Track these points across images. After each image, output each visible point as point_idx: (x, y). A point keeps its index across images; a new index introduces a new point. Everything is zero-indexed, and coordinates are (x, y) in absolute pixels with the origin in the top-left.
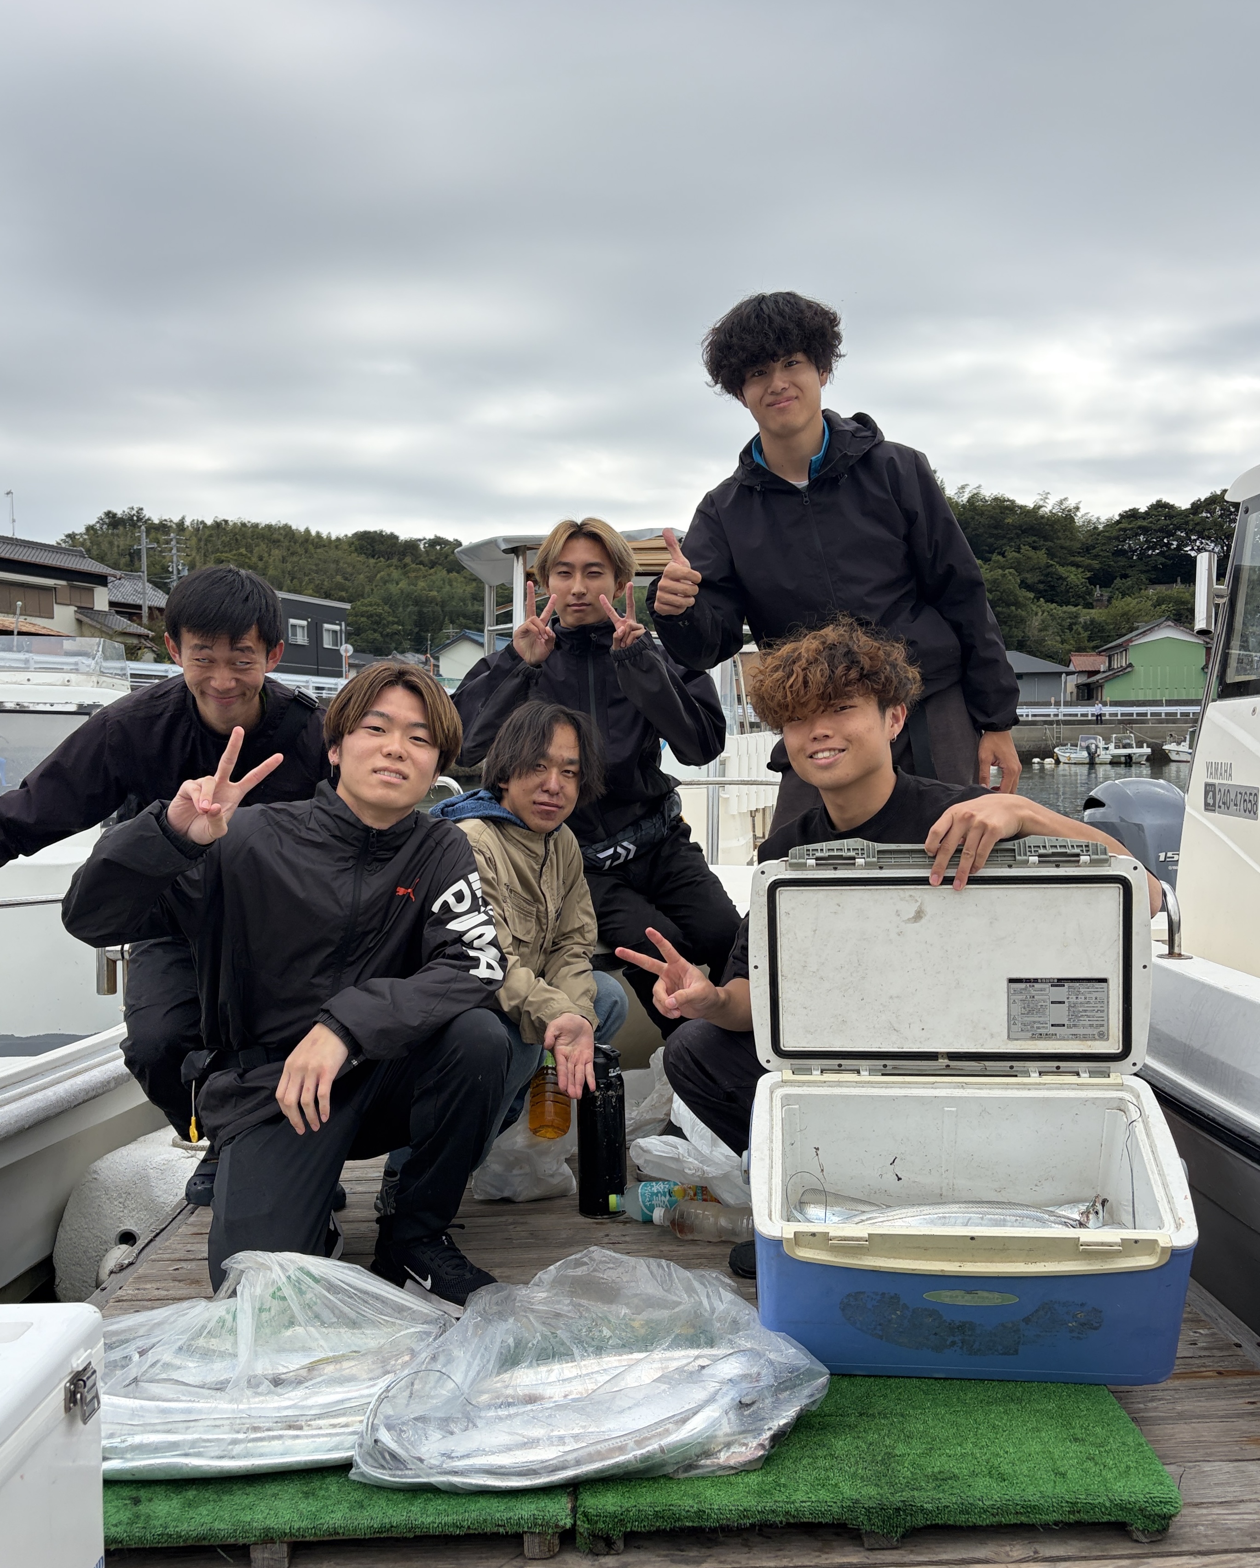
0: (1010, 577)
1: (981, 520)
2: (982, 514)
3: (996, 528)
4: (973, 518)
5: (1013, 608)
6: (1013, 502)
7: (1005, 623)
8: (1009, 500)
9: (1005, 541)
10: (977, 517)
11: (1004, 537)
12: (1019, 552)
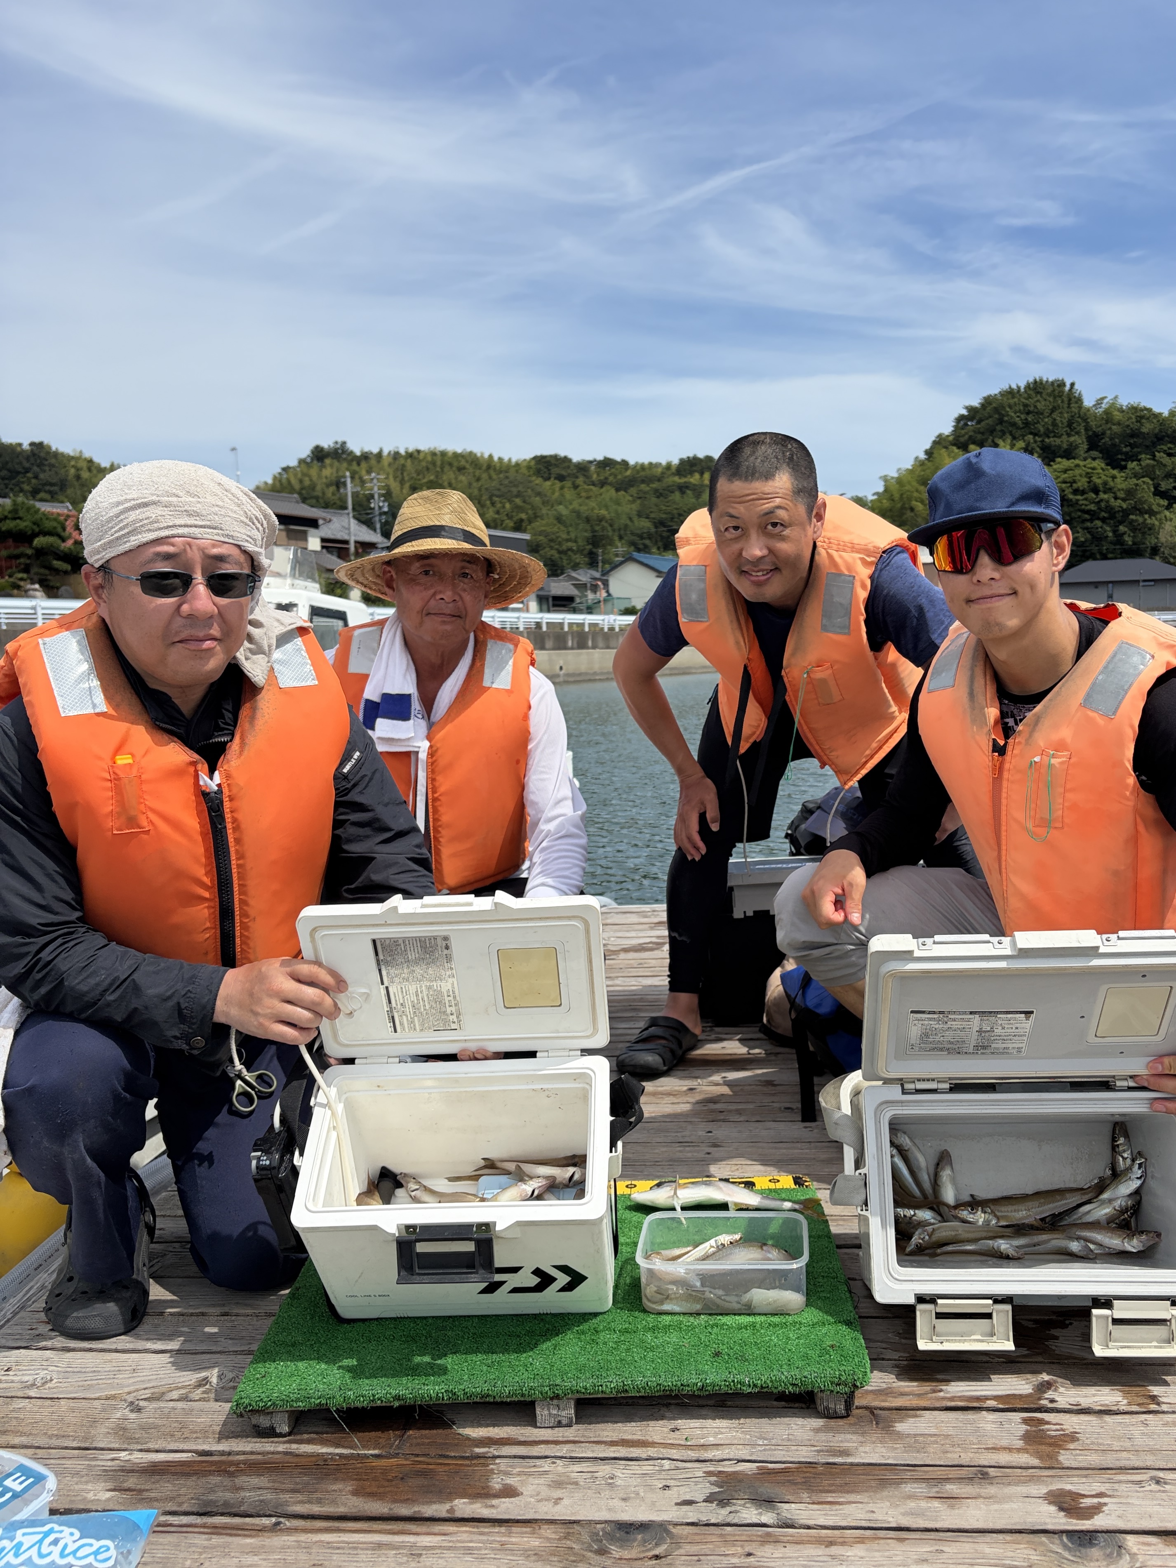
2: (1119, 424)
3: (1131, 436)
5: (1146, 516)
6: (1150, 410)
7: (1138, 530)
8: (1146, 409)
9: (1139, 450)
10: (1112, 426)
11: (1139, 445)
12: (1153, 460)
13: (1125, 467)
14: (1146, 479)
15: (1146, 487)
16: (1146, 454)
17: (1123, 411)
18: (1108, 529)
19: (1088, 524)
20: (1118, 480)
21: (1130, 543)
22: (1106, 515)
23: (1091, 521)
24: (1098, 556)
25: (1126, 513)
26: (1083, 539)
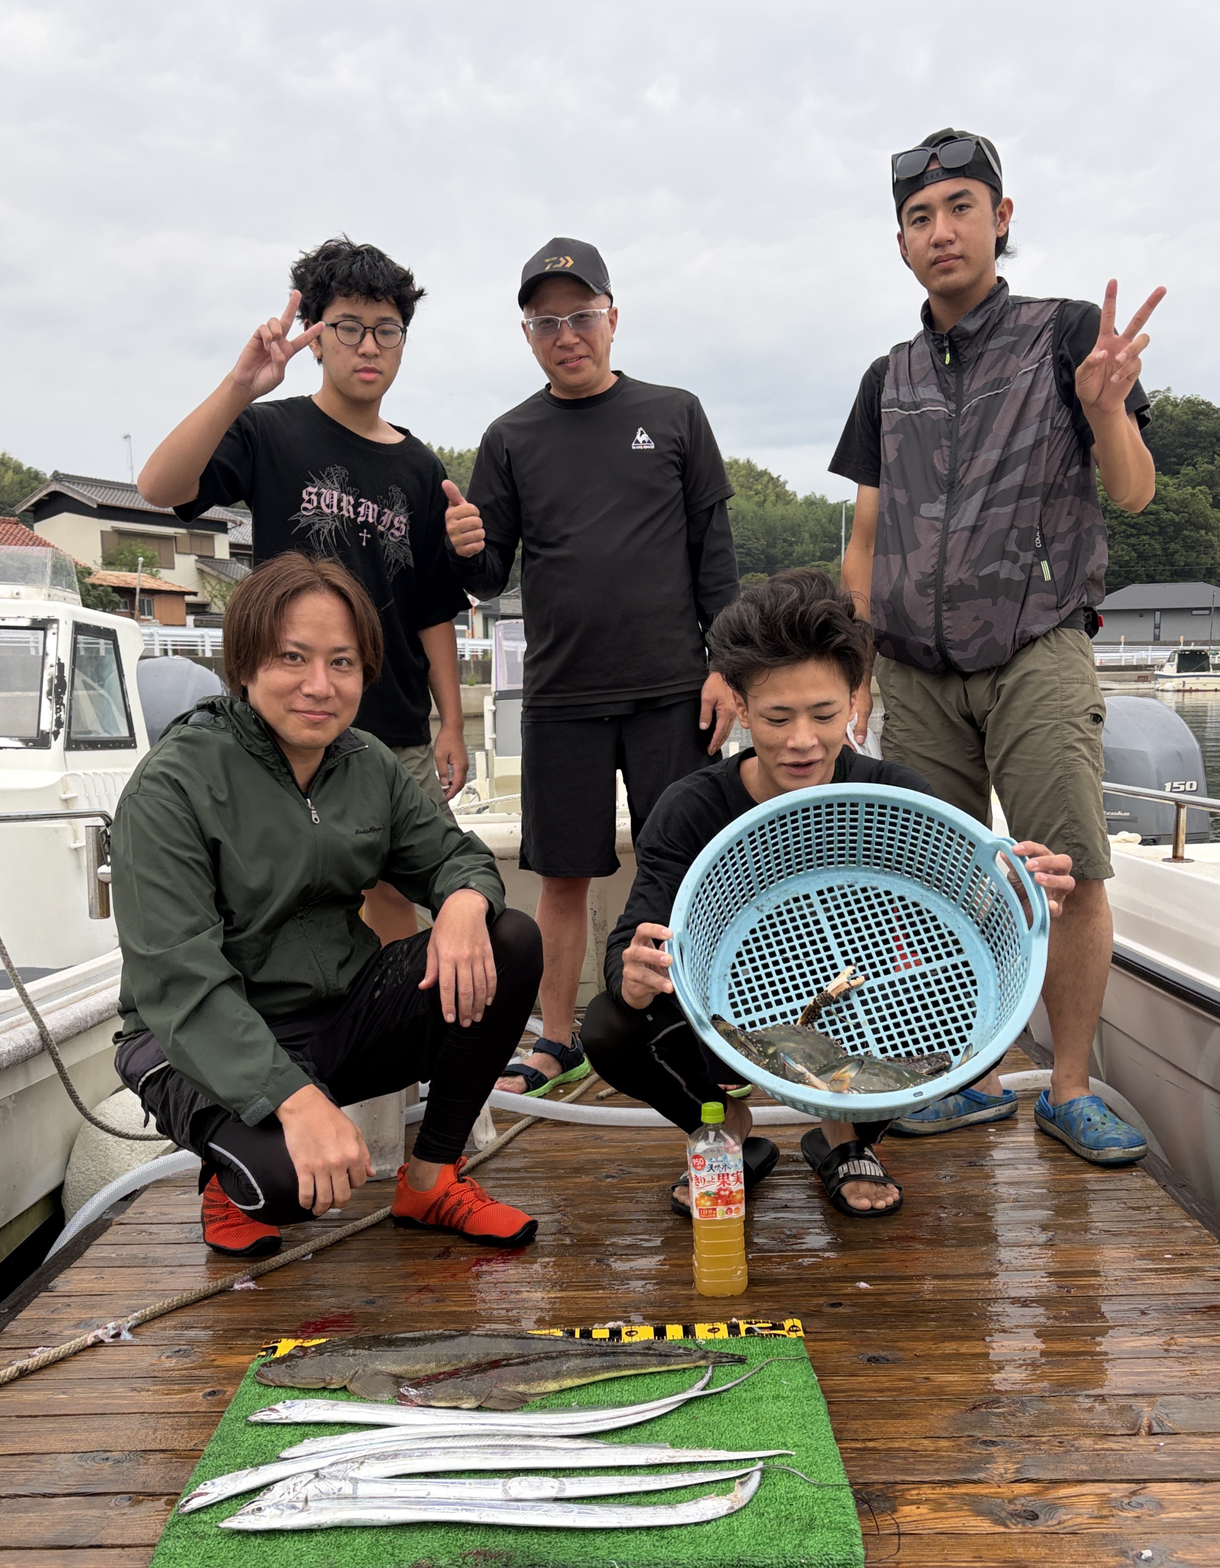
0: (1201, 496)
1: (1172, 427)
2: (1172, 419)
3: (1187, 435)
4: (1161, 426)
5: (1203, 532)
6: (1208, 405)
7: (1193, 548)
8: (1204, 403)
9: (1195, 451)
10: (1166, 425)
11: (1195, 446)
12: (1212, 463)
13: (1178, 473)
14: (1202, 488)
15: (1202, 497)
16: (1204, 457)
17: (1177, 405)
18: (1157, 546)
19: (1133, 540)
20: (1171, 489)
21: (1182, 564)
22: (1156, 529)
23: (1138, 536)
24: (1145, 578)
25: (1178, 528)
26: (1127, 558)
